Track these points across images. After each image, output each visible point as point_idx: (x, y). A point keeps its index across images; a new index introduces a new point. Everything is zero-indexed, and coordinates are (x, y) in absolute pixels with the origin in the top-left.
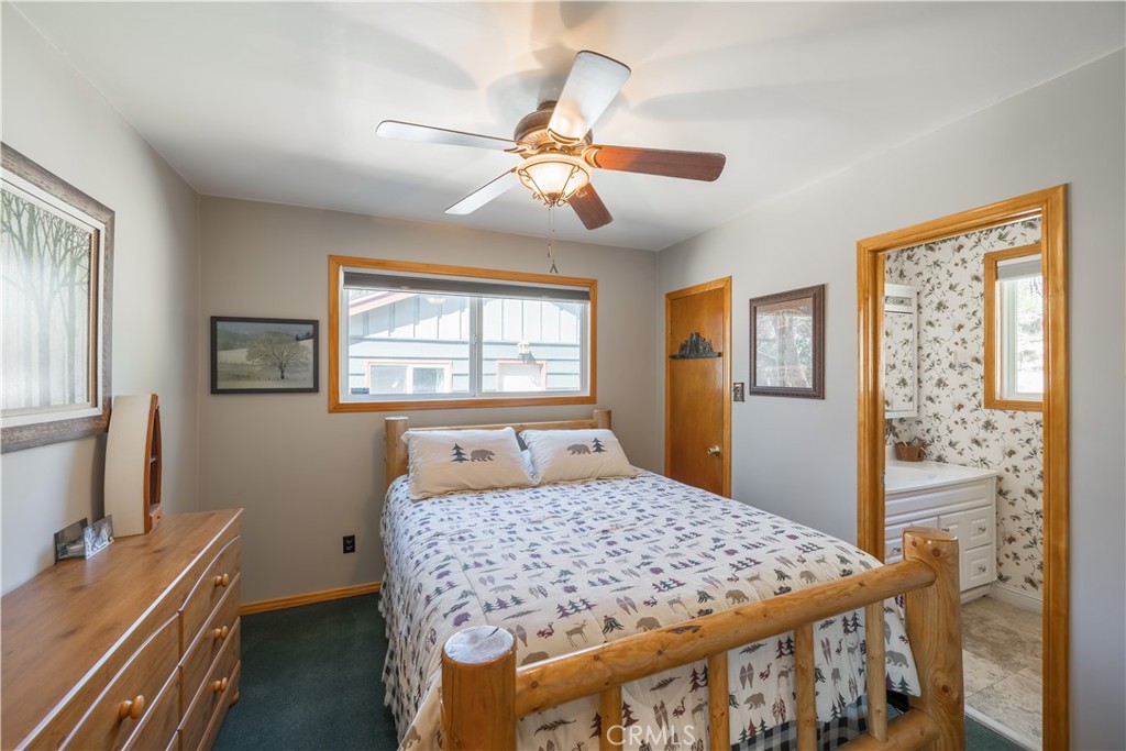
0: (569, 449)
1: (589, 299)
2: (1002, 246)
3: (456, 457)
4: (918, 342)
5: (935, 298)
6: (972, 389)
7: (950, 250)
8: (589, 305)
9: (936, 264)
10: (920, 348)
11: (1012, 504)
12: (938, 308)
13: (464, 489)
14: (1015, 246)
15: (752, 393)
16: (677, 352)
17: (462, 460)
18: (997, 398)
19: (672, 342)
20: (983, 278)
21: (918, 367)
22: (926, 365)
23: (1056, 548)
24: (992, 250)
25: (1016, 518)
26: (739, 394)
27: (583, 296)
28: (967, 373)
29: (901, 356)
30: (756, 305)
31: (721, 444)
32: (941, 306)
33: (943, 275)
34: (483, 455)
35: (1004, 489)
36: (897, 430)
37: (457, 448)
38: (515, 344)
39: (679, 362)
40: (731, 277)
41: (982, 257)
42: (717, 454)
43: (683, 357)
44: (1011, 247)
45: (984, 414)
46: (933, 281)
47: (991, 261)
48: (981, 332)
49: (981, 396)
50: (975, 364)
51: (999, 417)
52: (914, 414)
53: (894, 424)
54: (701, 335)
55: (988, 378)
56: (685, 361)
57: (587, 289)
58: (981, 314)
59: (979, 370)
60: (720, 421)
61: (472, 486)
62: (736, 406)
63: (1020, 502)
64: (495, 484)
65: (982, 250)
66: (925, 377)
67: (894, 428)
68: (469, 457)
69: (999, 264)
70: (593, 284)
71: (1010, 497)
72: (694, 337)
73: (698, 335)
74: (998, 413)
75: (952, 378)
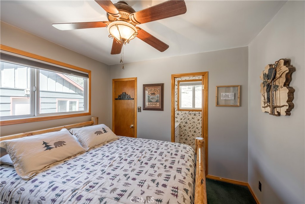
0: (95, 133)
1: (88, 77)
3: (46, 148)
8: (88, 80)
13: (55, 162)
14: (182, 80)
15: (143, 110)
16: (117, 98)
17: (50, 149)
18: (179, 109)
19: (115, 94)
20: (177, 85)
23: (206, 136)
25: (182, 131)
26: (139, 110)
27: (87, 76)
30: (145, 86)
31: (134, 124)
34: (60, 144)
37: (44, 143)
38: (23, 90)
39: (118, 101)
40: (137, 78)
42: (132, 127)
43: (120, 99)
45: (177, 112)
48: (177, 96)
49: (177, 109)
50: (176, 102)
51: (180, 112)
54: (126, 93)
55: (178, 105)
56: (120, 100)
57: (88, 74)
58: (177, 92)
60: (134, 117)
61: (58, 160)
62: (139, 114)
63: (183, 128)
64: (70, 155)
68: (54, 146)
69: (180, 83)
70: (90, 72)
71: (181, 127)
72: (124, 94)
73: (125, 93)
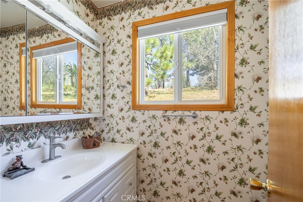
2: (139, 19)
4: (103, 73)
5: (111, 48)
6: (127, 99)
7: (118, 20)
9: (112, 28)
10: (104, 77)
11: (143, 162)
12: (113, 53)
14: (145, 19)
18: (137, 104)
20: (131, 37)
21: (104, 88)
22: (107, 87)
24: (135, 21)
28: (125, 90)
29: (96, 81)
32: (114, 52)
33: (115, 34)
35: (140, 154)
36: (93, 126)
41: (131, 25)
44: (143, 19)
45: (132, 113)
46: (111, 38)
47: (135, 26)
48: (130, 67)
49: (130, 103)
50: (128, 85)
51: (138, 114)
52: (101, 115)
53: (91, 121)
55: (133, 93)
58: (130, 57)
59: (129, 88)
63: (146, 161)
65: (131, 21)
66: (107, 93)
67: (91, 124)
69: (139, 28)
71: (142, 158)
74: (138, 112)
75: (119, 94)
